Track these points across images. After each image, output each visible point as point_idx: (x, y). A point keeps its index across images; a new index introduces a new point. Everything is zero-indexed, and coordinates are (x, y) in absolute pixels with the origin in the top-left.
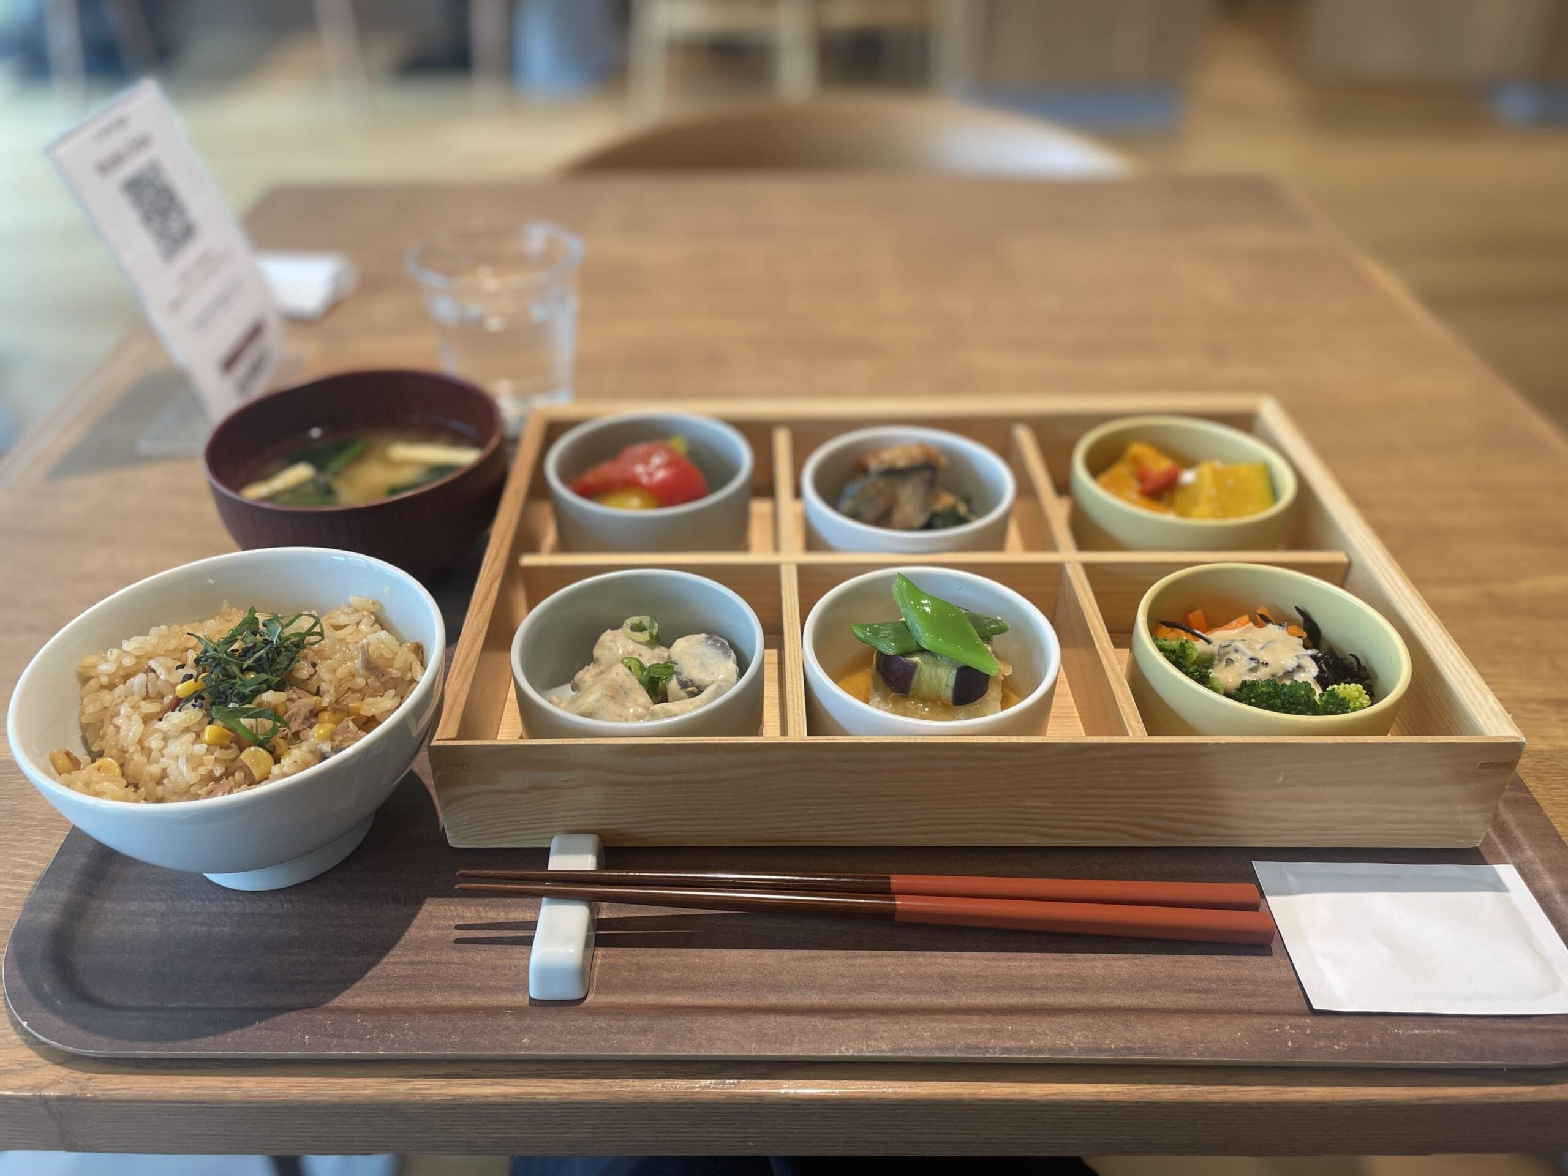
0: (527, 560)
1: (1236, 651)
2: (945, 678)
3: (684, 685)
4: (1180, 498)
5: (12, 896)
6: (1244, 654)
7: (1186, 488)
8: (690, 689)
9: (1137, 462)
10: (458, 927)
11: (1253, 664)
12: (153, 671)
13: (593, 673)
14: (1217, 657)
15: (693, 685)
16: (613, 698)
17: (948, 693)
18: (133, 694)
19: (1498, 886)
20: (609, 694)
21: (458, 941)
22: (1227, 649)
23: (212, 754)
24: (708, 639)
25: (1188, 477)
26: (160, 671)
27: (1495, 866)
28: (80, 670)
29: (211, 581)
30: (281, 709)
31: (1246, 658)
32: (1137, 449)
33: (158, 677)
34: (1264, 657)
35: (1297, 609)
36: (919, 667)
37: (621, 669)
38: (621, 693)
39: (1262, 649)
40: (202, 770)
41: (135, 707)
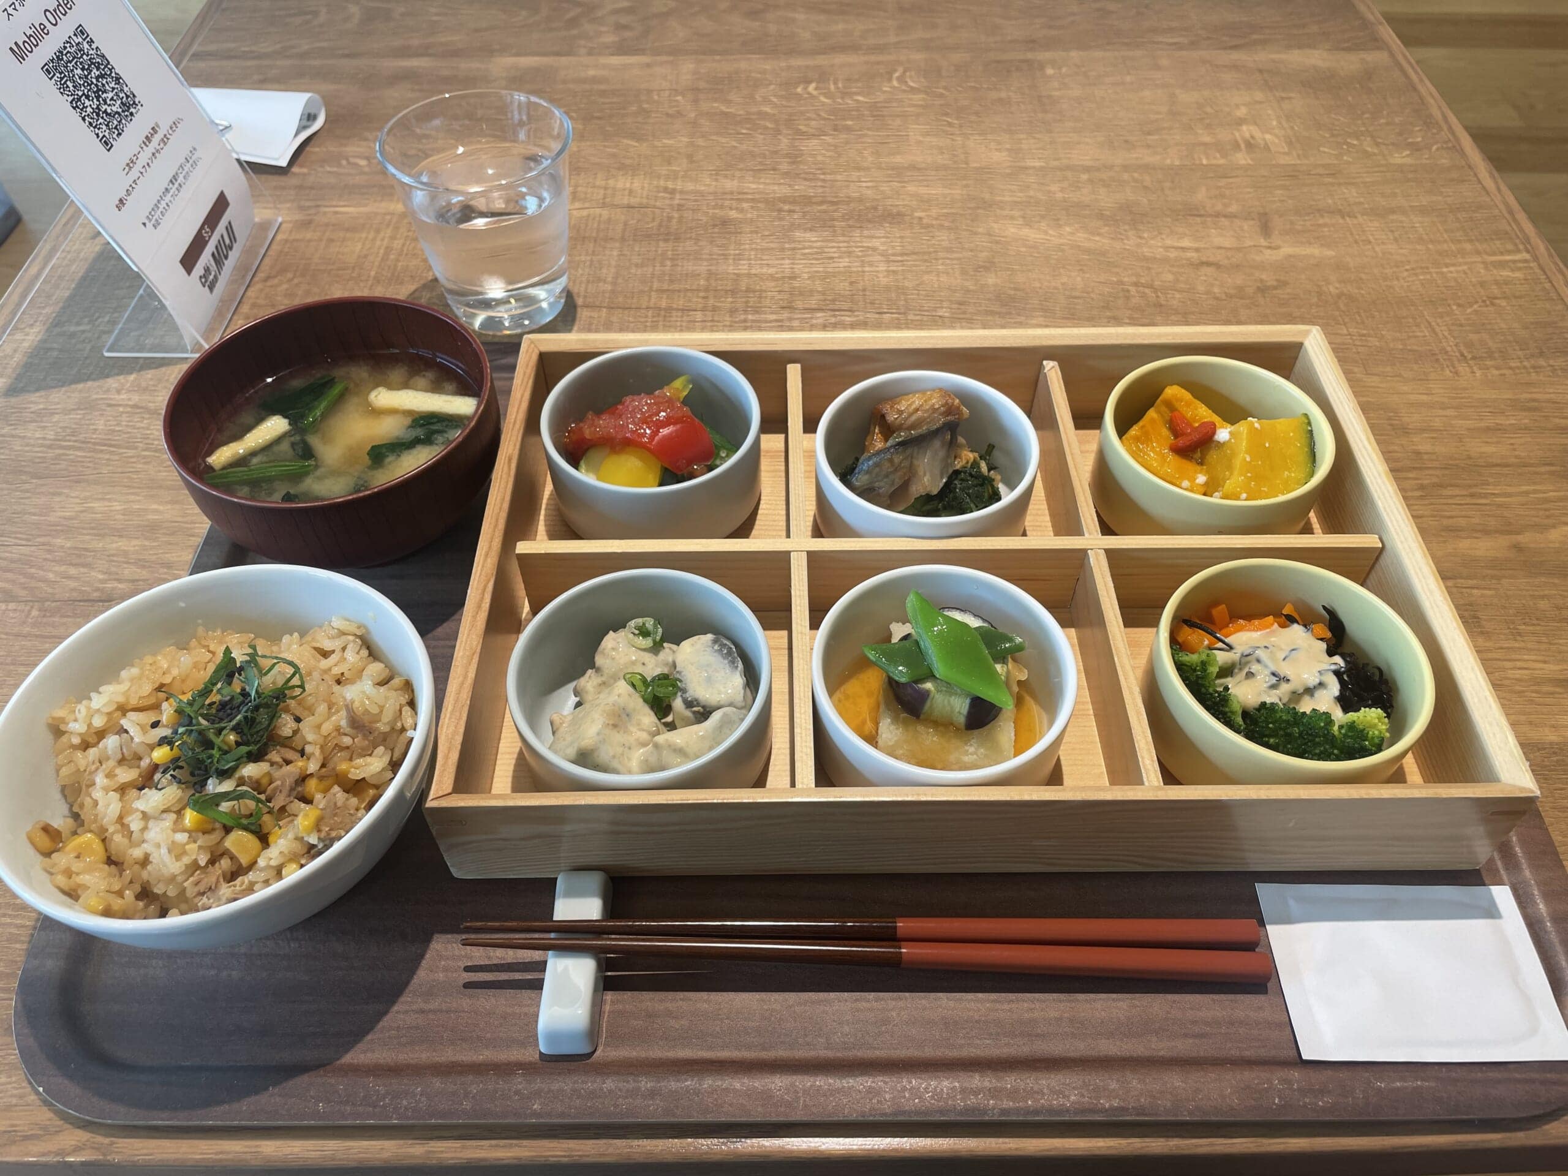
0: (523, 547)
1: (1258, 661)
2: (960, 707)
3: (689, 704)
4: (1213, 456)
5: (14, 931)
6: (1266, 666)
7: (1220, 445)
8: (695, 709)
9: (1169, 405)
10: (468, 969)
11: (1274, 680)
12: (126, 732)
13: (595, 683)
14: (1238, 666)
15: (698, 705)
16: (615, 726)
17: (962, 720)
18: (108, 759)
19: (1491, 912)
20: (611, 722)
21: (468, 985)
22: (1249, 657)
23: (195, 842)
24: (715, 641)
25: (1223, 434)
26: (133, 731)
27: (1491, 887)
28: (50, 721)
29: (182, 605)
30: (265, 781)
31: (1267, 672)
32: (1172, 392)
33: (132, 738)
34: (1285, 670)
35: (1324, 607)
36: (932, 695)
37: (622, 687)
38: (624, 716)
39: (1284, 659)
40: (186, 860)
41: (110, 775)
